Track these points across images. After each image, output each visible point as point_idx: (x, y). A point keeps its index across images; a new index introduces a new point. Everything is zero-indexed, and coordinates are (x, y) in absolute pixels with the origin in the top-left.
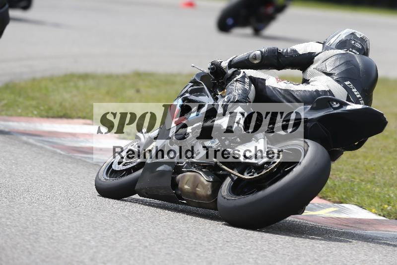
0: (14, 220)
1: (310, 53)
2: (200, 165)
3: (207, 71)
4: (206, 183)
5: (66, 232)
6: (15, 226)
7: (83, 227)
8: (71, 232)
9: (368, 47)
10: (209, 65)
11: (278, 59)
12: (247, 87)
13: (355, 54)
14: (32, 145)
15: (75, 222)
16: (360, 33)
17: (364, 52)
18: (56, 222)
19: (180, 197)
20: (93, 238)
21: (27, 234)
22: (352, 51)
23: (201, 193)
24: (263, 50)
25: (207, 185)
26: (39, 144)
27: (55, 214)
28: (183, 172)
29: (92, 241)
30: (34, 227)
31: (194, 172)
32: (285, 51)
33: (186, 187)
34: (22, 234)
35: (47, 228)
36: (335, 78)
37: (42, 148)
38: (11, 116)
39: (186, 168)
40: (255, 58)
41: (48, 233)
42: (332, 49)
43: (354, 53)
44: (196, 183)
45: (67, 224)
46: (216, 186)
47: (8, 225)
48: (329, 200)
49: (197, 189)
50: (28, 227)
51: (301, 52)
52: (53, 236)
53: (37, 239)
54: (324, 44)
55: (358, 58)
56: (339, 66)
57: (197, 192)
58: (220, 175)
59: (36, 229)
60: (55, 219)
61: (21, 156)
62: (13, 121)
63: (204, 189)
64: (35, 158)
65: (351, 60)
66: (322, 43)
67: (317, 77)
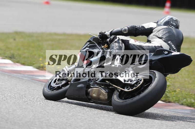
1: (151, 28)
2: (100, 84)
4: (105, 93)
9: (179, 24)
11: (135, 31)
12: (121, 45)
13: (173, 28)
17: (177, 27)
22: (171, 27)
23: (102, 98)
24: (129, 27)
28: (92, 88)
31: (97, 87)
33: (94, 95)
36: (163, 40)
43: (172, 27)
44: (99, 93)
49: (100, 96)
51: (146, 28)
54: (157, 23)
55: (174, 30)
56: (165, 34)
58: (111, 88)
63: (104, 96)
65: (170, 31)
66: (156, 23)
67: (154, 39)
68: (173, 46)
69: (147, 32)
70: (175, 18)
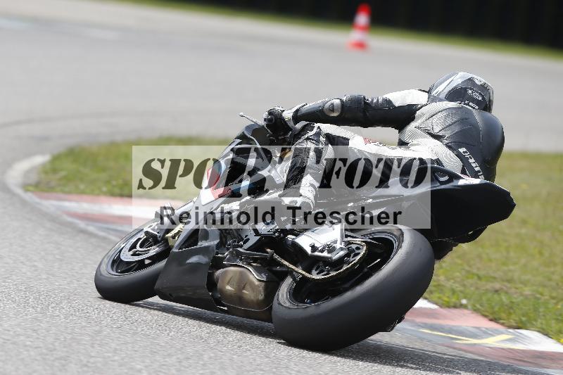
0: (38, 338)
1: (410, 106)
2: (249, 258)
3: (262, 123)
4: (257, 283)
5: (109, 357)
6: (36, 348)
7: (136, 351)
8: (116, 358)
9: (491, 98)
10: (265, 115)
11: (364, 112)
13: (474, 108)
14: (91, 235)
15: (126, 343)
16: (479, 78)
17: (486, 106)
18: (98, 342)
19: (219, 302)
20: (146, 367)
21: (52, 358)
22: (468, 104)
23: (249, 297)
24: (344, 99)
25: (258, 286)
26: (102, 234)
27: (100, 332)
28: (225, 266)
29: (144, 371)
30: (65, 349)
31: (239, 266)
32: (375, 101)
33: (228, 288)
34: (44, 359)
35: (83, 351)
36: (446, 142)
37: (104, 239)
38: (69, 193)
39: (228, 260)
40: (332, 109)
41: (82, 358)
42: (441, 100)
43: (472, 107)
44: (242, 283)
45: (113, 345)
46: (271, 288)
47: (26, 346)
48: (503, 324)
49: (244, 291)
50: (55, 349)
51: (397, 104)
52: (88, 362)
53: (64, 366)
54: (429, 92)
55: (477, 116)
56: (450, 125)
57: (245, 296)
58: (277, 272)
59: (67, 352)
60: (98, 338)
61: (71, 250)
62: (70, 201)
63: (253, 292)
64: (91, 252)
65: (467, 117)
66: (426, 92)
67: (420, 140)
68: (472, 161)
69: (400, 118)
70: (479, 80)
